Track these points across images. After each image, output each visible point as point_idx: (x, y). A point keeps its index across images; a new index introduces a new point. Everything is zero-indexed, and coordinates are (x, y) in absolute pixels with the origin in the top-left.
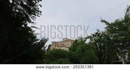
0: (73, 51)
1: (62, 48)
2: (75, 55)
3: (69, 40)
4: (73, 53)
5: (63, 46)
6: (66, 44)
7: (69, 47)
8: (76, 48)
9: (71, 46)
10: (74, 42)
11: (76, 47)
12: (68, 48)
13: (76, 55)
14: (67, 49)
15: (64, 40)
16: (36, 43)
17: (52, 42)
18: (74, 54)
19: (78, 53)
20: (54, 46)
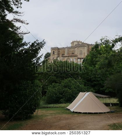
0: (90, 65)
1: (71, 60)
2: (94, 72)
3: (83, 45)
4: (90, 68)
5: (73, 55)
6: (77, 51)
7: (83, 57)
8: (97, 59)
9: (86, 55)
10: (93, 48)
11: (96, 58)
13: (96, 72)
15: (75, 44)
16: (22, 50)
17: (53, 49)
18: (92, 71)
19: (100, 68)
20: (56, 56)
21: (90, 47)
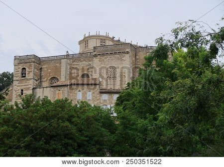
0: (142, 114)
1: (79, 97)
2: (152, 136)
3: (117, 48)
4: (141, 122)
5: (86, 81)
7: (117, 87)
8: (163, 95)
10: (149, 60)
11: (160, 89)
12: (116, 96)
13: (160, 135)
14: (108, 103)
15: (92, 44)
17: (20, 61)
18: (145, 131)
19: (171, 124)
20: (31, 84)
21: (142, 56)
